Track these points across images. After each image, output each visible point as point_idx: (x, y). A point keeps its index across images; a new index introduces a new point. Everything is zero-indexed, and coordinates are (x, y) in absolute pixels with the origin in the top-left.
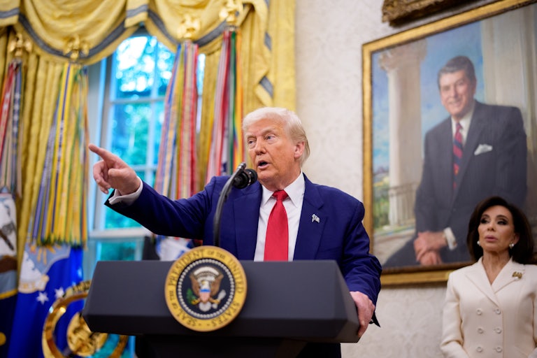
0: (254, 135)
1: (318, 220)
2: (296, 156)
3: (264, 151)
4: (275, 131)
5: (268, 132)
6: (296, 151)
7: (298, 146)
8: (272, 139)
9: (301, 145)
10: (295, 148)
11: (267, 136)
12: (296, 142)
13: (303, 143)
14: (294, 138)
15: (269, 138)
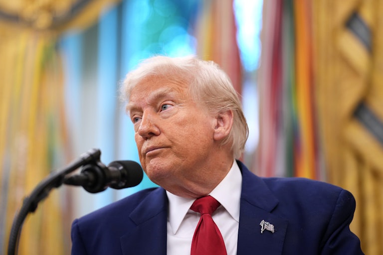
0: (138, 106)
1: (271, 228)
2: (217, 136)
3: (156, 130)
4: (173, 94)
5: (161, 96)
6: (218, 126)
7: (220, 118)
8: (169, 108)
9: (226, 116)
10: (214, 122)
11: (159, 105)
12: (216, 112)
13: (229, 113)
14: (211, 105)
15: (164, 107)
